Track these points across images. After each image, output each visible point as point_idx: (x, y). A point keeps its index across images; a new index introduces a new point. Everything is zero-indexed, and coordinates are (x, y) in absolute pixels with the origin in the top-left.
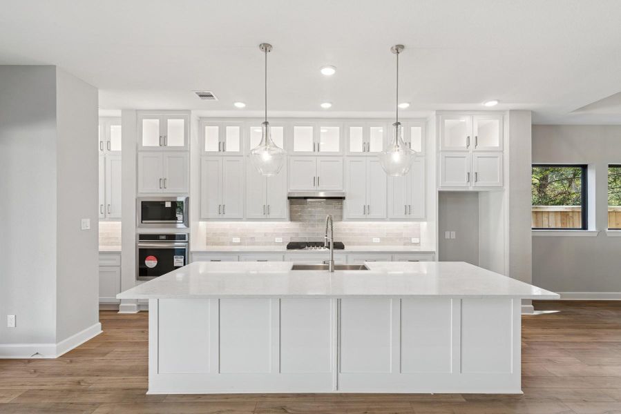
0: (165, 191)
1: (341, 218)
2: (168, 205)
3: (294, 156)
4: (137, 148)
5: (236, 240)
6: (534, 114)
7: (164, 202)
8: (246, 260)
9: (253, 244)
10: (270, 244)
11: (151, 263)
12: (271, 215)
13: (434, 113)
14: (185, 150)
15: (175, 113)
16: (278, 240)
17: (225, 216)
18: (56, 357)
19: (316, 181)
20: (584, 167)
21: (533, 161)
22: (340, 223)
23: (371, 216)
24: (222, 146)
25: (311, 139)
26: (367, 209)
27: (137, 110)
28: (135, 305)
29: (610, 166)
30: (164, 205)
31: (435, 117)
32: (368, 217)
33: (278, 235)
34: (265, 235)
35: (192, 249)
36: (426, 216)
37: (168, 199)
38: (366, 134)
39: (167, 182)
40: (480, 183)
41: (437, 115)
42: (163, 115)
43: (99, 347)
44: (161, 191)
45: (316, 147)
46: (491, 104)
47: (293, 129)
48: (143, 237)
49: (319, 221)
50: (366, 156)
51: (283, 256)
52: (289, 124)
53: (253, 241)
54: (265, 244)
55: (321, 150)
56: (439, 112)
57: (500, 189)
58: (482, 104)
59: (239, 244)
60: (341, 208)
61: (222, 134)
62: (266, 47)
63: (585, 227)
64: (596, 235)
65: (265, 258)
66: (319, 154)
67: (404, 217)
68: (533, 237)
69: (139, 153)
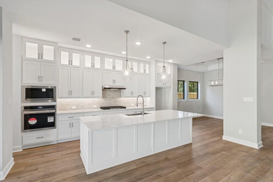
0: (42, 83)
1: (120, 97)
2: (44, 90)
3: (105, 70)
4: (22, 58)
5: (74, 107)
6: (178, 65)
7: (42, 89)
8: (87, 116)
9: (83, 109)
10: (91, 108)
11: (33, 122)
12: (95, 95)
13: (154, 61)
14: (54, 62)
15: (49, 43)
16: (95, 106)
17: (72, 96)
18: (3, 179)
19: (114, 81)
20: (184, 81)
21: (178, 79)
22: (120, 98)
24: (70, 62)
25: (112, 64)
26: (132, 93)
27: (22, 37)
28: (21, 146)
29: (189, 81)
30: (42, 90)
31: (154, 62)
33: (95, 104)
34: (89, 104)
36: (150, 96)
37: (44, 87)
39: (43, 78)
40: (166, 85)
41: (155, 62)
42: (41, 43)
43: (25, 168)
44: (39, 83)
45: (114, 68)
46: (171, 61)
47: (105, 59)
48: (26, 108)
49: (112, 98)
51: (104, 113)
52: (103, 56)
53: (83, 108)
54: (89, 108)
55: (116, 69)
56: (156, 61)
57: (170, 87)
58: (168, 61)
59: (76, 109)
60: (121, 93)
61: (70, 57)
62: (127, 32)
63: (184, 98)
64: (186, 100)
65: (95, 114)
67: (144, 96)
68: (178, 102)
69: (24, 61)
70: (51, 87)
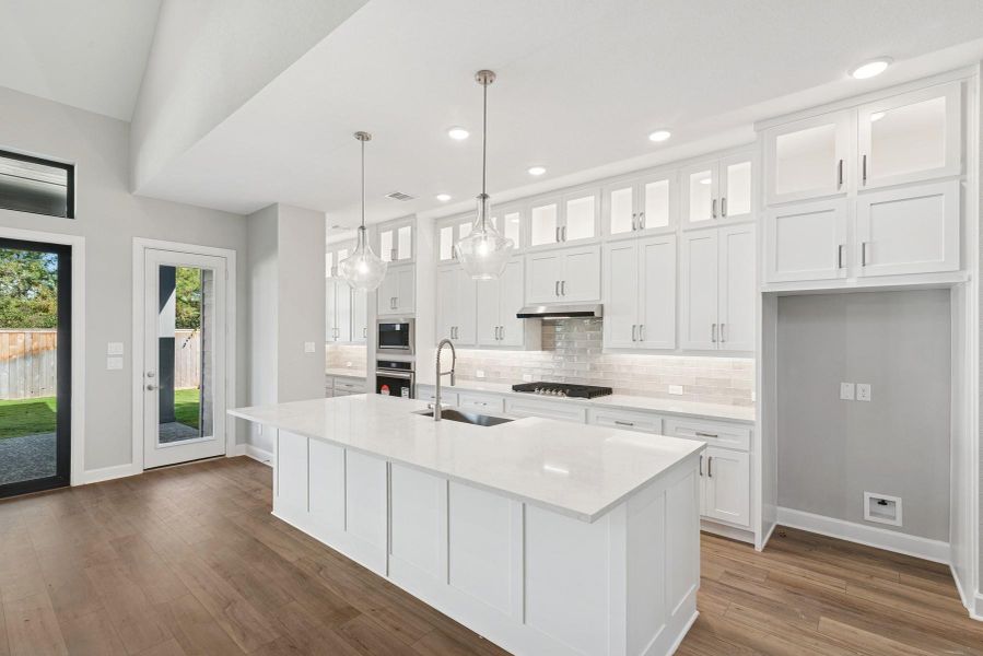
0: (396, 311)
1: (600, 349)
2: (398, 328)
3: (533, 253)
5: (480, 374)
7: (395, 325)
12: (506, 342)
14: (410, 263)
15: (404, 220)
17: (458, 341)
19: (560, 288)
23: (647, 344)
25: (555, 222)
26: (638, 332)
30: (395, 328)
31: (755, 136)
32: (641, 345)
34: (513, 368)
35: (417, 382)
37: (396, 321)
38: (639, 198)
39: (398, 301)
42: (395, 225)
44: (393, 312)
45: (561, 233)
47: (532, 213)
48: (381, 364)
50: (639, 238)
52: (526, 206)
55: (570, 238)
59: (484, 380)
62: (362, 136)
65: (482, 401)
66: (565, 244)
67: (711, 346)
70: (405, 319)
